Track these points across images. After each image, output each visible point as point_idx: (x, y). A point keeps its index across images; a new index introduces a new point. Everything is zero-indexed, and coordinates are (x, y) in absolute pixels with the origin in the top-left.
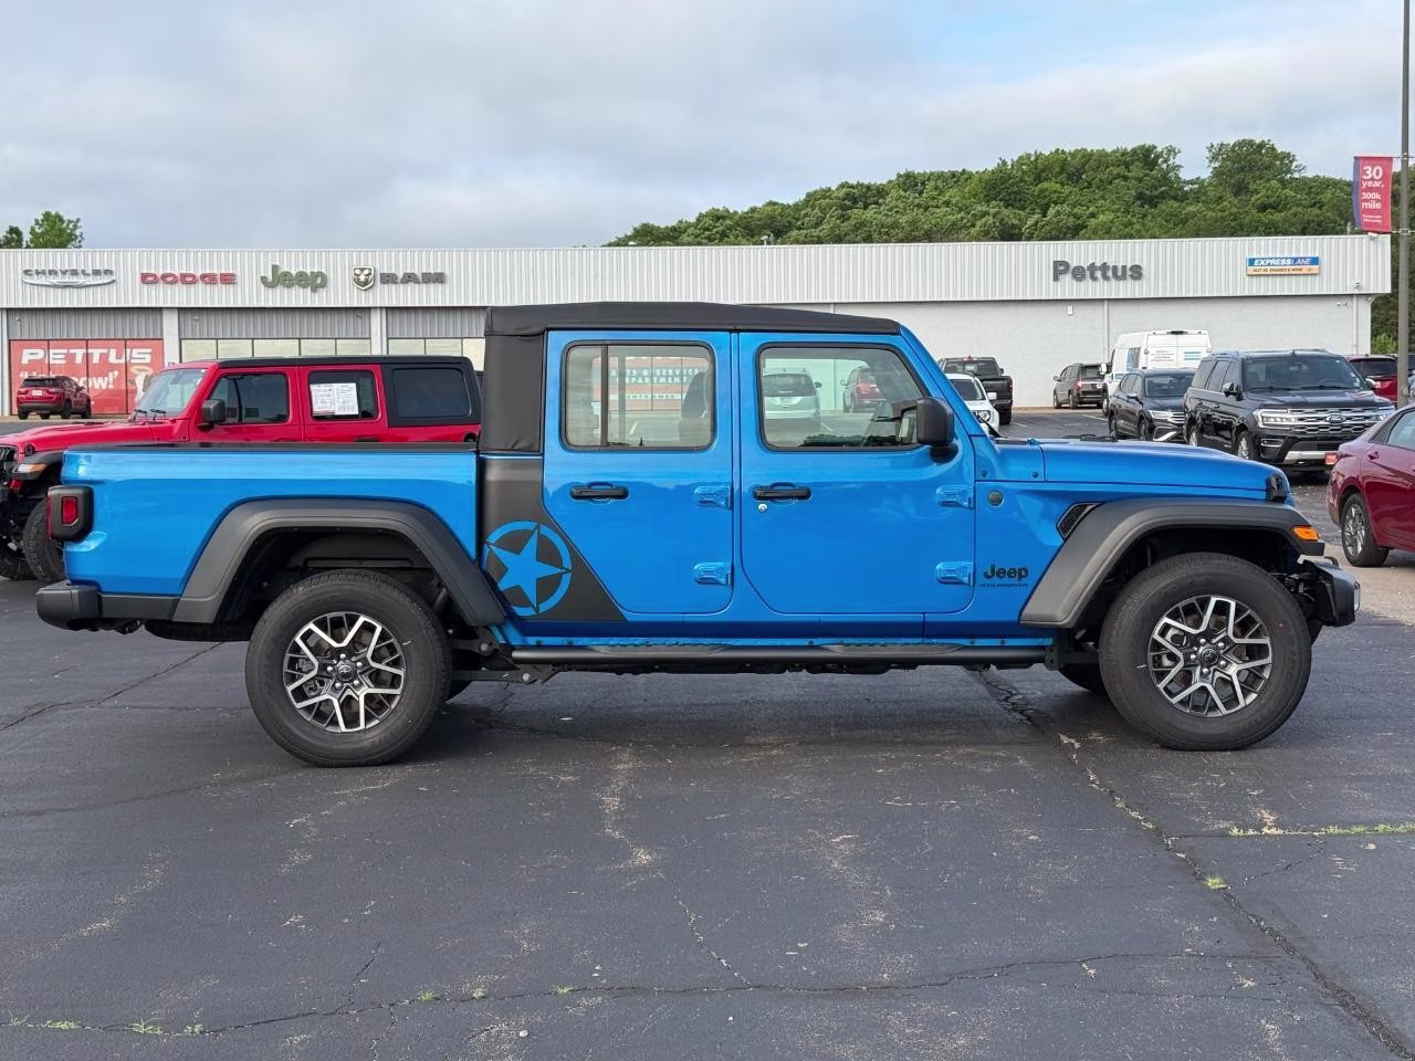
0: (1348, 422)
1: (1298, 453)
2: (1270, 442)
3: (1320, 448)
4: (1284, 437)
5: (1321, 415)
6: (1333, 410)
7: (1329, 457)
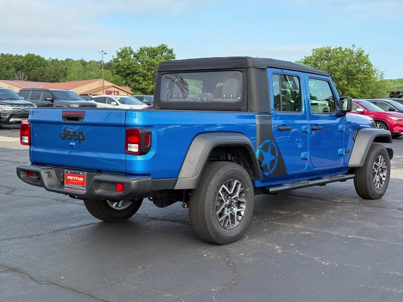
0: (27, 110)
1: (14, 119)
2: (4, 116)
3: (20, 118)
4: (9, 114)
5: (19, 107)
6: (22, 106)
7: (23, 120)
